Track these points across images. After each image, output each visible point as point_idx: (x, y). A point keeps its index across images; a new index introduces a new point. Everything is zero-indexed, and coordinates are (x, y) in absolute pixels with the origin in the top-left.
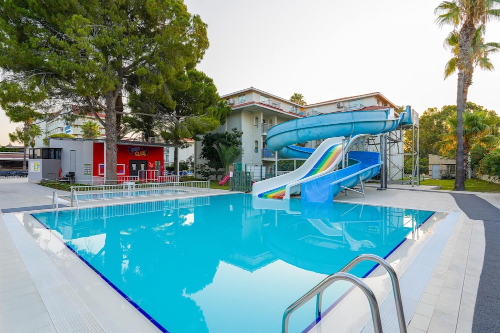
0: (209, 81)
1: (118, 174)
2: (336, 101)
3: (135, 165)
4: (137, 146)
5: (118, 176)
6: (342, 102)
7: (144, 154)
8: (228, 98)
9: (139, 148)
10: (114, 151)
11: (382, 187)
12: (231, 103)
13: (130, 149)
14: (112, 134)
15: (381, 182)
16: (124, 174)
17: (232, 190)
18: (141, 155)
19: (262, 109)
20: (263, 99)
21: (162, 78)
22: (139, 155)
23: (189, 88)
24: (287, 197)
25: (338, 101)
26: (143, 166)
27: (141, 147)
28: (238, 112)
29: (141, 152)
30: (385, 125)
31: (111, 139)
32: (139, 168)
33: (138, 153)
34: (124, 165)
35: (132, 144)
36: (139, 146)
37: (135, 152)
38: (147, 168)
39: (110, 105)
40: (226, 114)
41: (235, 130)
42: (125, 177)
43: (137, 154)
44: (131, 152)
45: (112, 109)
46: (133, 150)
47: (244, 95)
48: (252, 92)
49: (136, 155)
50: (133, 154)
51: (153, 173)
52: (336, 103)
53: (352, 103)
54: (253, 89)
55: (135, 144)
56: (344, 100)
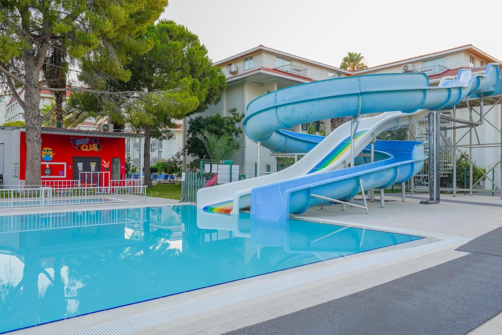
0: (193, 39)
1: (42, 177)
2: (402, 63)
3: (82, 164)
4: (85, 137)
5: (42, 179)
6: (411, 63)
7: (95, 148)
8: (228, 63)
9: (87, 140)
10: (36, 143)
11: (431, 199)
12: (233, 70)
13: (74, 141)
14: (33, 120)
15: (431, 192)
16: (65, 176)
17: (184, 201)
18: (91, 149)
19: (276, 78)
20: (279, 64)
21: (94, 36)
22: (87, 150)
23: (149, 50)
24: (235, 211)
25: (404, 62)
26: (93, 165)
27: (91, 138)
28: (238, 84)
29: (90, 145)
30: (425, 97)
31: (32, 126)
32: (87, 168)
33: (87, 147)
34: (65, 164)
35: (76, 134)
36: (88, 137)
37: (81, 145)
38: (99, 168)
39: (31, 77)
40: (218, 88)
41: (233, 111)
42: (67, 181)
43: (85, 148)
44: (75, 145)
45: (33, 83)
46: (78, 142)
47: (251, 58)
48: (261, 53)
49: (83, 150)
50: (79, 148)
51: (101, 175)
52: (402, 65)
53: (428, 65)
54: (262, 48)
55: (80, 134)
56: (414, 60)
